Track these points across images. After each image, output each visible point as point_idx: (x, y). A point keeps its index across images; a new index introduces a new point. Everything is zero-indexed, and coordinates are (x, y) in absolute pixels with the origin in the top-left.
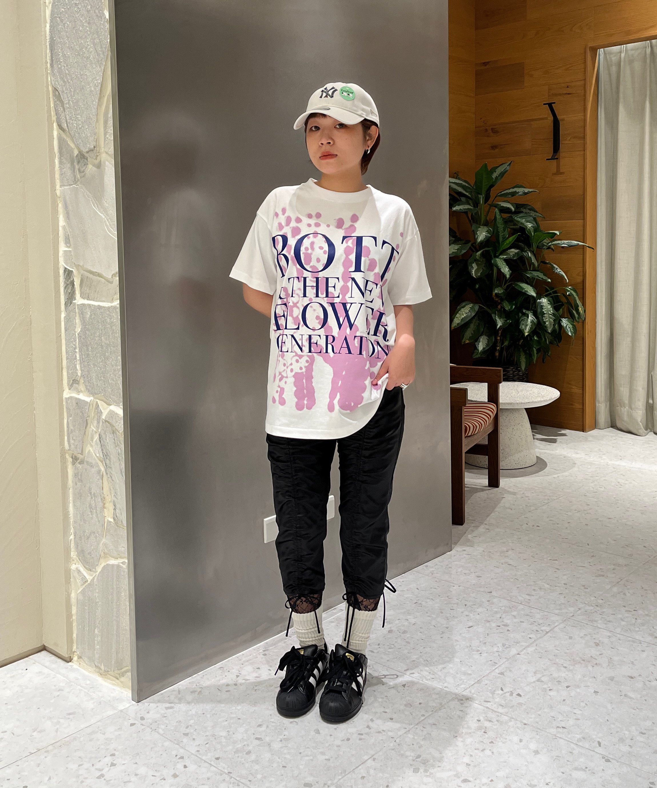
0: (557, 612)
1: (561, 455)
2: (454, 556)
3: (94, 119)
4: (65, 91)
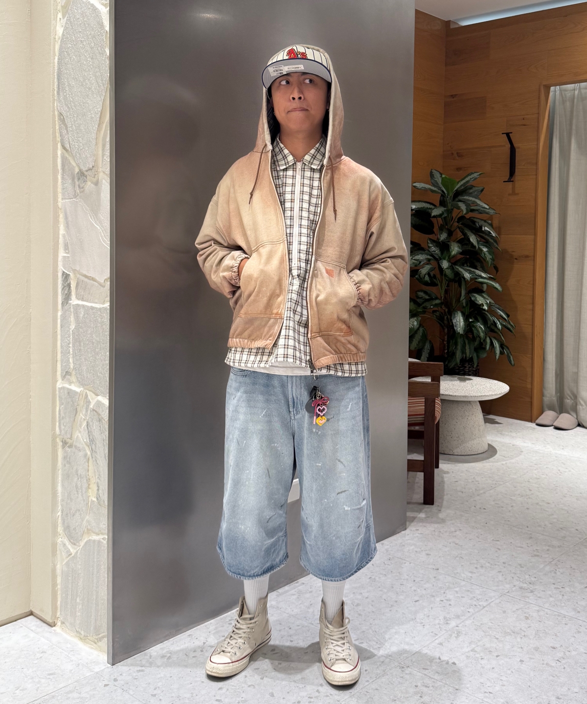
0: (495, 588)
1: (510, 443)
2: (407, 535)
3: (94, 142)
4: (69, 116)
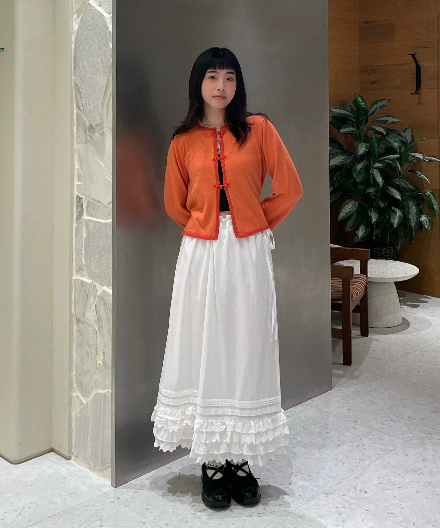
0: (400, 437)
1: (422, 317)
2: (333, 394)
3: (101, 106)
4: (83, 87)
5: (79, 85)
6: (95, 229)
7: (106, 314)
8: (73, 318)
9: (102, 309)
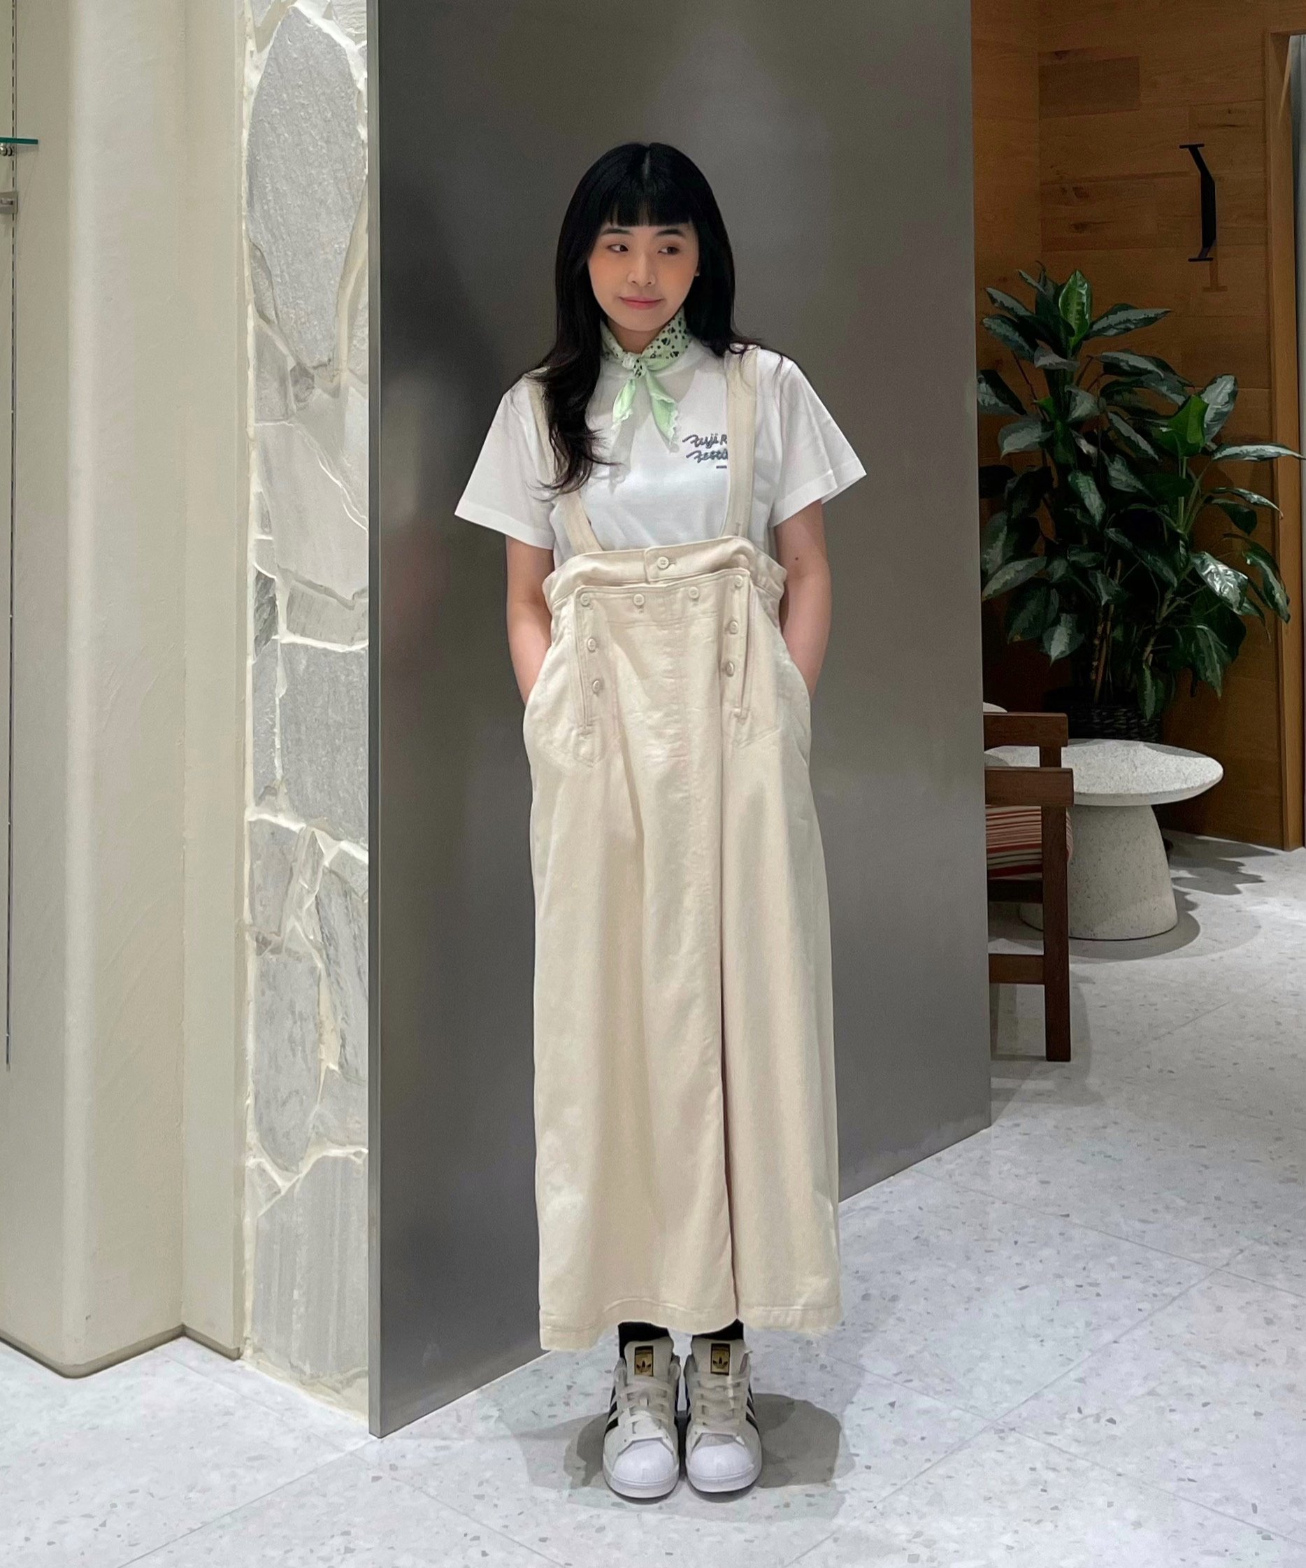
0: (1197, 1256)
2: (996, 1137)
3: (332, 310)
4: (275, 253)
5: (264, 247)
6: (313, 671)
7: (350, 921)
8: (247, 937)
9: (336, 909)
